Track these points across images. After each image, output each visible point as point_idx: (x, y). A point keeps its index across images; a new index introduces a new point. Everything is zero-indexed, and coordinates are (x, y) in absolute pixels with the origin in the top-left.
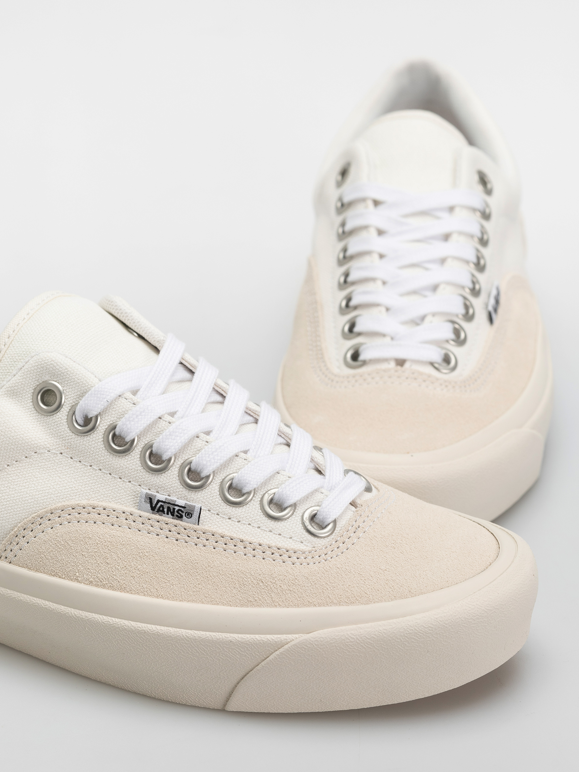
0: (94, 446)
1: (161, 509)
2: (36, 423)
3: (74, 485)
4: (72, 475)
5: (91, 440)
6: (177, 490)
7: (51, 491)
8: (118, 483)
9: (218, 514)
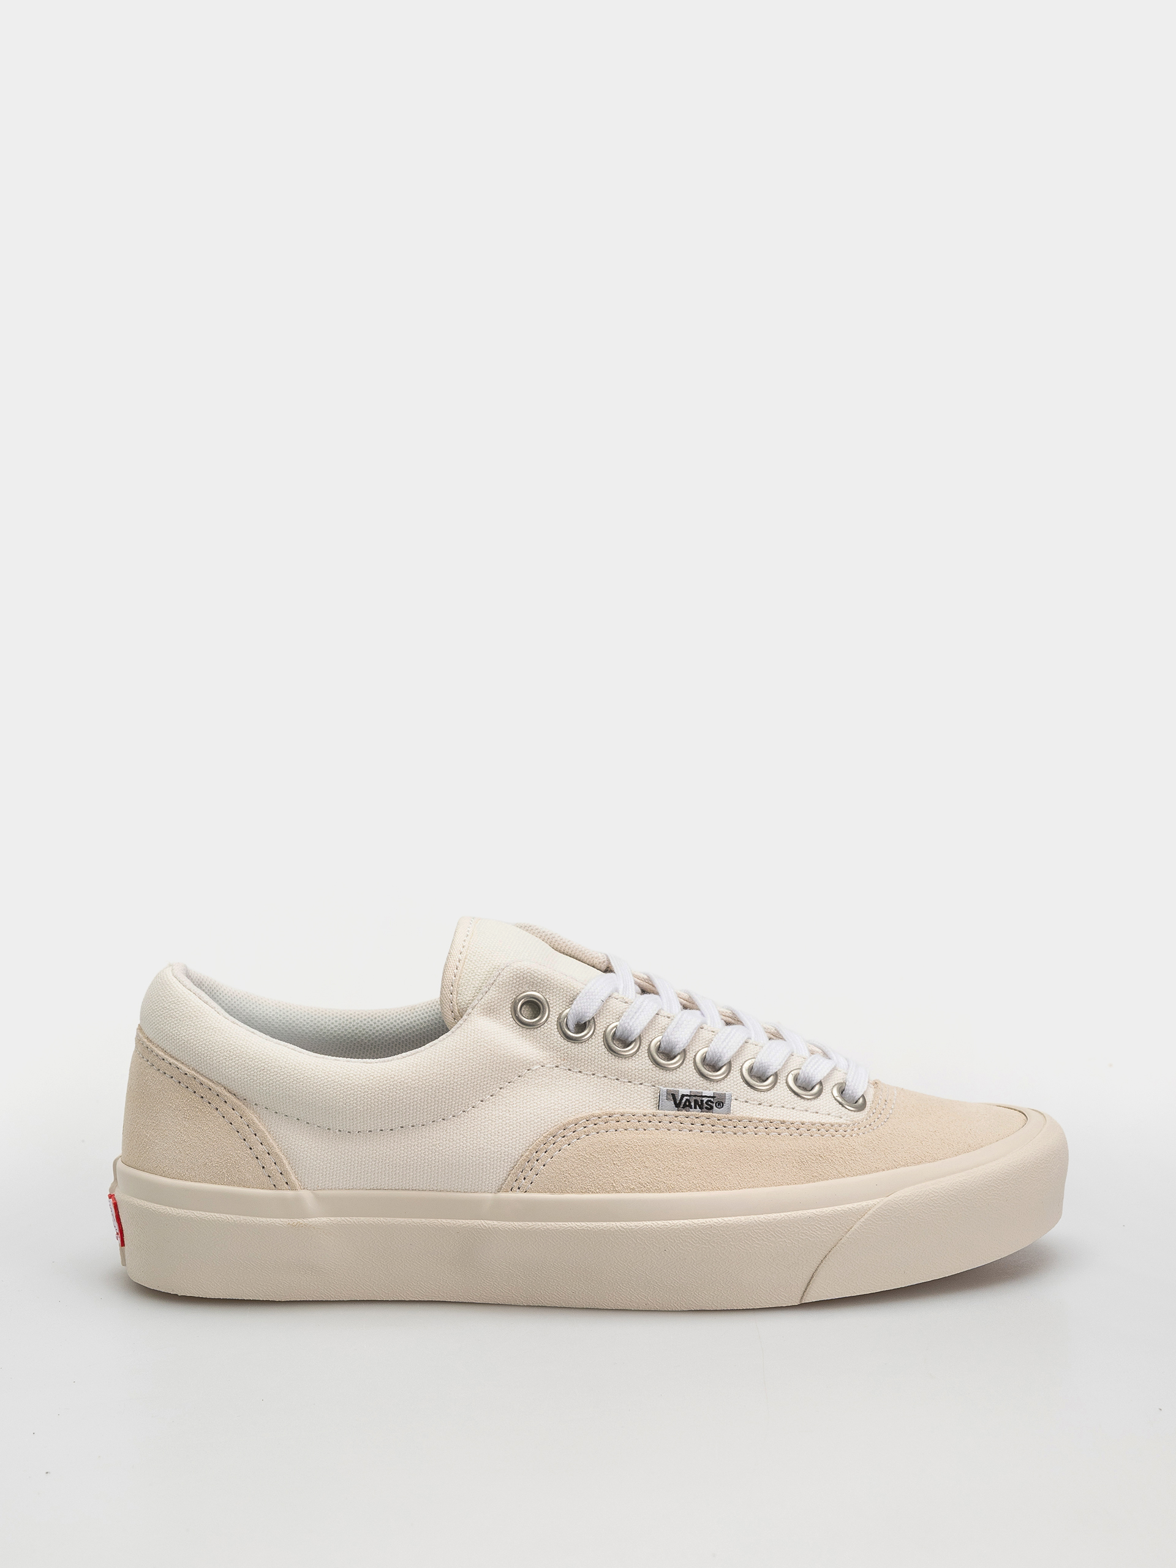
0: (594, 1052)
1: (687, 1104)
2: (521, 1039)
3: (581, 1097)
4: (574, 1087)
5: (590, 1046)
6: (698, 1083)
7: (556, 1107)
8: (629, 1087)
9: (747, 1102)
